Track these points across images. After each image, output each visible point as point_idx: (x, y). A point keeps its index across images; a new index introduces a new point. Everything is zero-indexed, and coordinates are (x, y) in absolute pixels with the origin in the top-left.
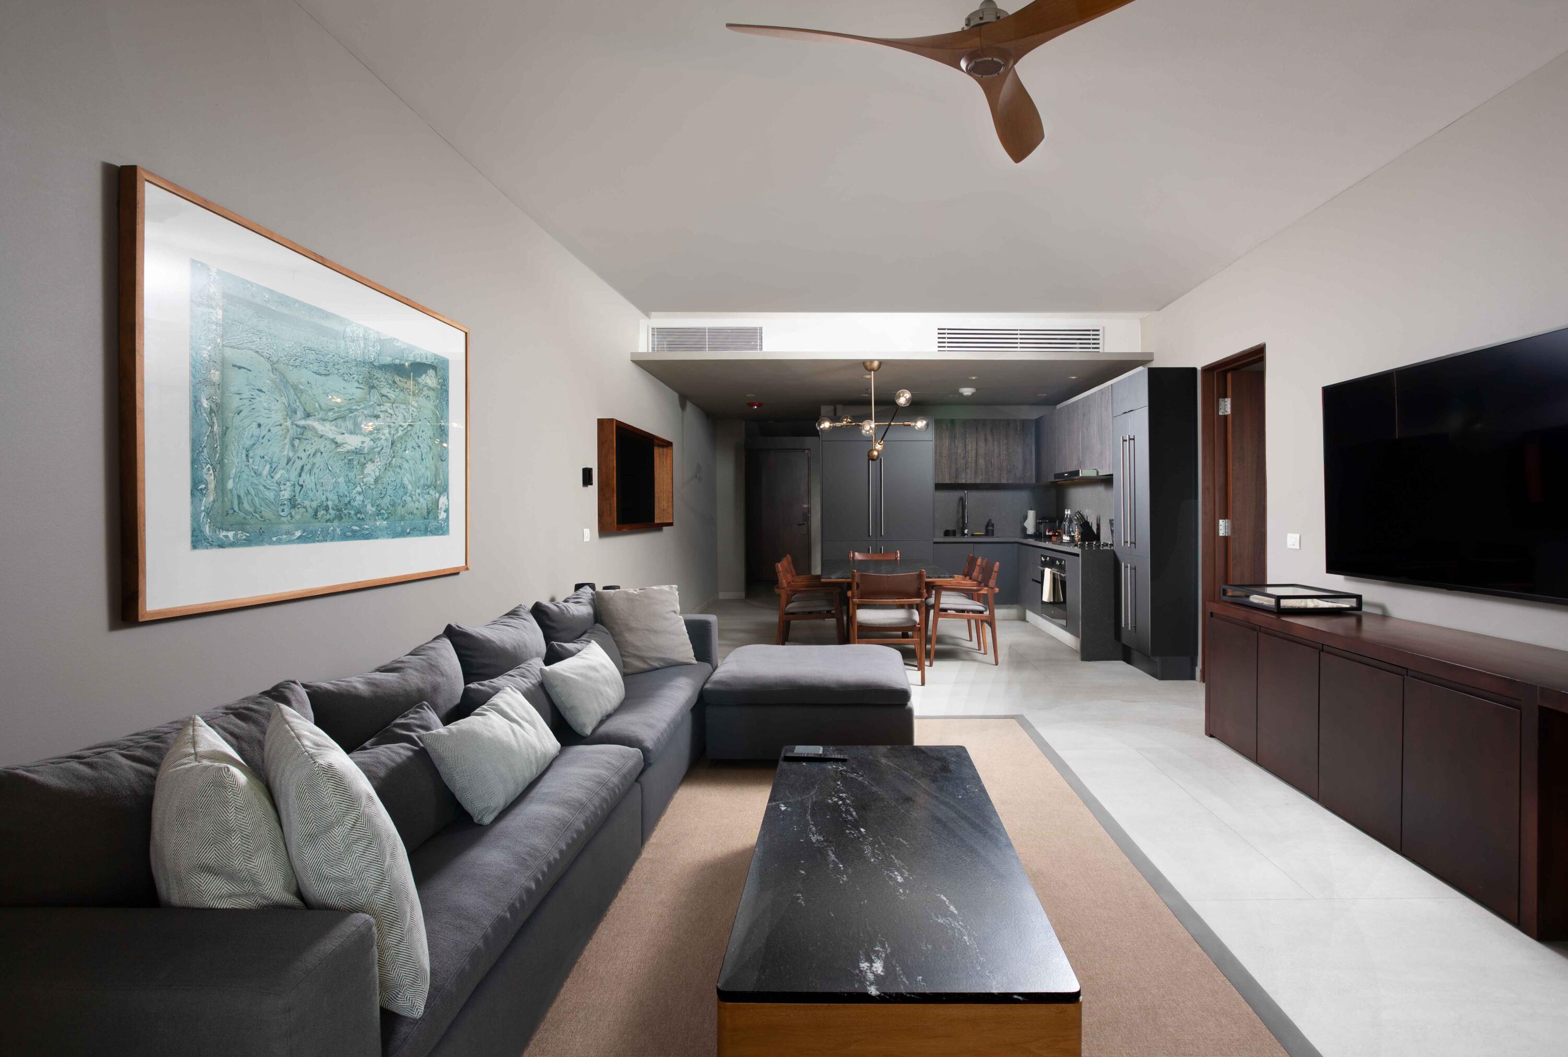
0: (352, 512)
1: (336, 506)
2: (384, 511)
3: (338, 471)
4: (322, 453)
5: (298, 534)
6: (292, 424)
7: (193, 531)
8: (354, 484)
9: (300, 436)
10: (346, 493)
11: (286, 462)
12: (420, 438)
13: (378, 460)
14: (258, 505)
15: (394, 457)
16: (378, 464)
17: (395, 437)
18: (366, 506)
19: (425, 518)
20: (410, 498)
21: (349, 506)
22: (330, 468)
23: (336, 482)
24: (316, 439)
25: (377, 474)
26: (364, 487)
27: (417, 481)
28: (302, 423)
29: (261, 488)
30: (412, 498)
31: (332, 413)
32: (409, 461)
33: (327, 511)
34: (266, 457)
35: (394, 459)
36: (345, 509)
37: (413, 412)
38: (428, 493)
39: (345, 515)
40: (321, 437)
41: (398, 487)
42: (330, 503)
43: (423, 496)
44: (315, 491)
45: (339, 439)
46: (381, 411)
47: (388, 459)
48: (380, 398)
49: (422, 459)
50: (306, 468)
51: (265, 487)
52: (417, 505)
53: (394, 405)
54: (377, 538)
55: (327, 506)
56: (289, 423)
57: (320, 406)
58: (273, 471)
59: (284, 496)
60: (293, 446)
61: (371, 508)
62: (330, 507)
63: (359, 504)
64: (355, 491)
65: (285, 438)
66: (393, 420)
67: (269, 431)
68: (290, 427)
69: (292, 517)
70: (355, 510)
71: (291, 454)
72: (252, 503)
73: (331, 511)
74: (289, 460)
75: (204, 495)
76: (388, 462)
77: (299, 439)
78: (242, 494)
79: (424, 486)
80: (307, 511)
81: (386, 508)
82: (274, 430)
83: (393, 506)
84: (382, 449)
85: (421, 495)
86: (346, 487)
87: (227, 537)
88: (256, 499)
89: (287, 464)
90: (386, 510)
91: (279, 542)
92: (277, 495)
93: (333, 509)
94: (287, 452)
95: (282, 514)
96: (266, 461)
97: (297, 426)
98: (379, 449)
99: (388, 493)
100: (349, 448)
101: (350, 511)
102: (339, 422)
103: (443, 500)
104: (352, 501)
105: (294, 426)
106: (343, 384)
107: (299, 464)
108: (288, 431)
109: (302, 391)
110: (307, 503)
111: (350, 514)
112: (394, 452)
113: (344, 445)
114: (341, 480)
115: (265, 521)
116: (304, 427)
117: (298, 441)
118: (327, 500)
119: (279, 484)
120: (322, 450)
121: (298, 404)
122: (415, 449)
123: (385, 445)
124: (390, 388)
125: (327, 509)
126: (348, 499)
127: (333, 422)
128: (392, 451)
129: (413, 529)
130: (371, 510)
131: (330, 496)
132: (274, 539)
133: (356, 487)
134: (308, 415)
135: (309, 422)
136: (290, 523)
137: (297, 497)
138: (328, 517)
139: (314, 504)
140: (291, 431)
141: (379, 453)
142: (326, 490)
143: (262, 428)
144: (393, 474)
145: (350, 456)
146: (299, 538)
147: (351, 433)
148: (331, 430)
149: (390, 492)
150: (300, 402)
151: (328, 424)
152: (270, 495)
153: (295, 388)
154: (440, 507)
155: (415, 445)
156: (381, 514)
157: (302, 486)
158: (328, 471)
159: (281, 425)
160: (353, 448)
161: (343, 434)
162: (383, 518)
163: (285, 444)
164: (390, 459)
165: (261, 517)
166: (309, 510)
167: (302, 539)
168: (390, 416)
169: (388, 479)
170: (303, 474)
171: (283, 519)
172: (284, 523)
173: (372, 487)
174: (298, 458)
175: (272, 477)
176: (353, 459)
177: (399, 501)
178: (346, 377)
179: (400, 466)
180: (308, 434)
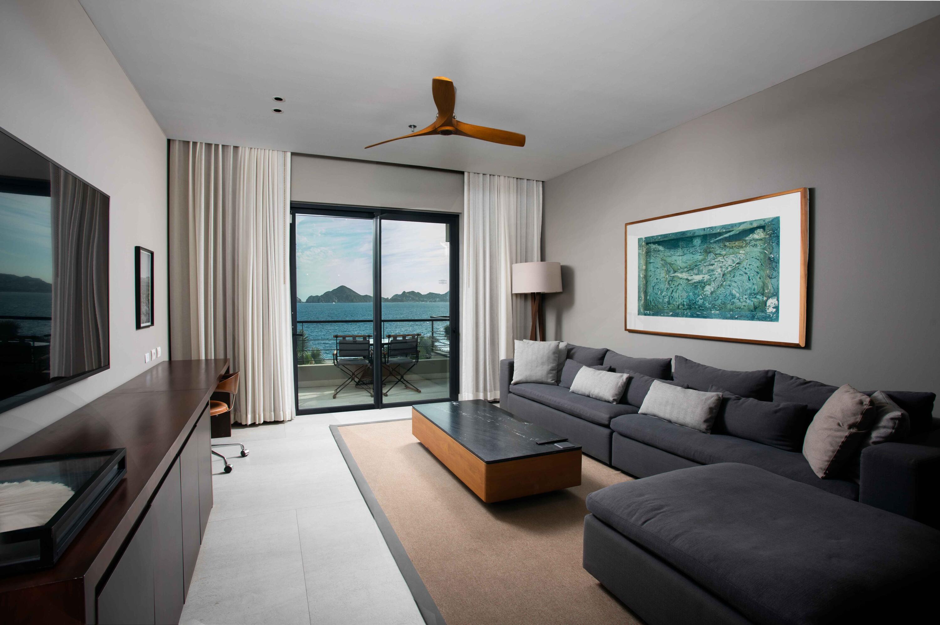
0: (697, 307)
1: (688, 304)
2: (717, 307)
3: (689, 290)
4: (681, 285)
5: (671, 313)
6: (669, 276)
7: (638, 310)
8: (698, 295)
9: (672, 280)
10: (693, 299)
11: (666, 289)
12: (747, 269)
13: (713, 283)
14: (656, 303)
15: (725, 281)
16: (713, 286)
17: (726, 272)
18: (705, 304)
19: (752, 311)
20: (738, 301)
21: (695, 304)
22: (685, 290)
23: (688, 295)
24: (679, 280)
25: (712, 290)
26: (704, 296)
27: (744, 291)
28: (673, 275)
29: (658, 298)
30: (740, 301)
31: (686, 269)
32: (737, 282)
33: (683, 306)
34: (659, 289)
35: (725, 282)
36: (693, 305)
37: (740, 257)
38: (756, 298)
39: (693, 308)
40: (681, 279)
41: (727, 295)
42: (685, 303)
43: (749, 299)
44: (678, 298)
45: (690, 278)
46: (715, 262)
47: (720, 283)
48: (714, 256)
49: (750, 280)
50: (674, 291)
51: (659, 298)
52: (744, 304)
53: (725, 257)
54: (712, 318)
55: (684, 304)
56: (667, 276)
57: (680, 267)
58: (662, 293)
59: (665, 300)
60: (669, 283)
61: (708, 305)
62: (685, 304)
63: (700, 303)
64: (698, 298)
65: (666, 281)
66: (724, 264)
67: (660, 280)
68: (668, 277)
69: (668, 307)
70: (698, 306)
71: (668, 287)
72: (655, 303)
73: (685, 306)
74: (667, 289)
75: (641, 301)
76: (720, 284)
77: (671, 281)
78: (651, 300)
79: (750, 294)
80: (674, 306)
81: (718, 305)
82: (662, 280)
83: (723, 304)
84: (716, 279)
85: (748, 299)
86: (693, 297)
87: (647, 313)
88: (656, 302)
89: (667, 290)
90: (718, 306)
91: (664, 316)
92: (663, 300)
93: (686, 305)
94: (667, 286)
95: (665, 306)
96: (659, 290)
97: (670, 276)
98: (714, 279)
99: (720, 298)
100: (695, 281)
101: (696, 306)
102: (690, 271)
103: (771, 302)
104: (697, 302)
105: (669, 277)
106: (692, 256)
107: (671, 290)
108: (667, 279)
109: (673, 264)
110: (674, 303)
111: (695, 307)
112: (724, 279)
113: (693, 280)
114: (691, 294)
115: (658, 309)
116: (674, 277)
117: (671, 282)
118: (684, 302)
119: (664, 297)
120: (681, 283)
121: (671, 269)
122: (742, 275)
123: (718, 277)
124: (722, 250)
125: (684, 305)
126: (695, 301)
127: (687, 272)
128: (723, 279)
129: (741, 316)
130: (708, 306)
131: (685, 300)
132: (662, 314)
133: (699, 296)
134: (675, 272)
135: (676, 274)
136: (668, 310)
137: (670, 301)
138: (684, 308)
139: (678, 303)
140: (668, 279)
141: (714, 281)
142: (683, 298)
143: (658, 279)
144: (724, 289)
145: (696, 284)
146: (671, 315)
147: (696, 275)
148: (686, 275)
149: (721, 297)
150: (672, 268)
151: (684, 274)
152: (661, 300)
153: (670, 264)
154: (768, 305)
155: (742, 273)
156: (715, 308)
157: (673, 297)
158: (684, 291)
159: (664, 277)
160: (697, 281)
161: (692, 276)
162: (716, 310)
163: (666, 284)
164: (722, 283)
165: (657, 307)
166: (676, 305)
167: (672, 316)
168: (722, 262)
169: (720, 292)
170: (673, 293)
171: (665, 308)
172: (666, 310)
173: (709, 296)
174: (671, 287)
175: (661, 295)
176: (697, 285)
177: (728, 302)
178: (694, 253)
179: (729, 285)
180: (675, 279)
